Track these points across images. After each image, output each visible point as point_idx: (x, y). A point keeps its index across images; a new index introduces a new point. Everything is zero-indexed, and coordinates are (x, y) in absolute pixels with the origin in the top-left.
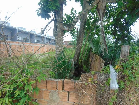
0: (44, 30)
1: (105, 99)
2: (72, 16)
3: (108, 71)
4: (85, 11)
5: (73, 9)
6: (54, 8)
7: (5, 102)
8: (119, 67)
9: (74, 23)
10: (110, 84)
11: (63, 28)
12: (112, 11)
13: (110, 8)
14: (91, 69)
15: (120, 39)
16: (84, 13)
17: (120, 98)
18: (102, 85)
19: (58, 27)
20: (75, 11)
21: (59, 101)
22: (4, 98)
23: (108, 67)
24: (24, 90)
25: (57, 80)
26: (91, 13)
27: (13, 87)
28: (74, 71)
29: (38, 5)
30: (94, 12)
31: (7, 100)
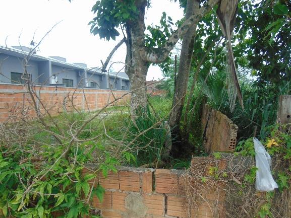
0: (106, 64)
1: (246, 212)
2: (162, 30)
3: (250, 152)
4: (192, 20)
5: (164, 14)
6: (126, 16)
7: (38, 215)
8: (275, 143)
9: (168, 45)
10: (255, 180)
11: (146, 57)
12: (250, 16)
13: (246, 8)
14: (206, 142)
15: (270, 76)
16: (190, 23)
17: (277, 208)
18: (239, 182)
19: (134, 56)
20: (170, 18)
21: (145, 214)
22: (34, 207)
23: (250, 143)
24: (74, 191)
25: (140, 170)
26: (203, 22)
27: (53, 186)
28: (170, 147)
29: (92, 11)
30: (211, 19)
31: (41, 211)
